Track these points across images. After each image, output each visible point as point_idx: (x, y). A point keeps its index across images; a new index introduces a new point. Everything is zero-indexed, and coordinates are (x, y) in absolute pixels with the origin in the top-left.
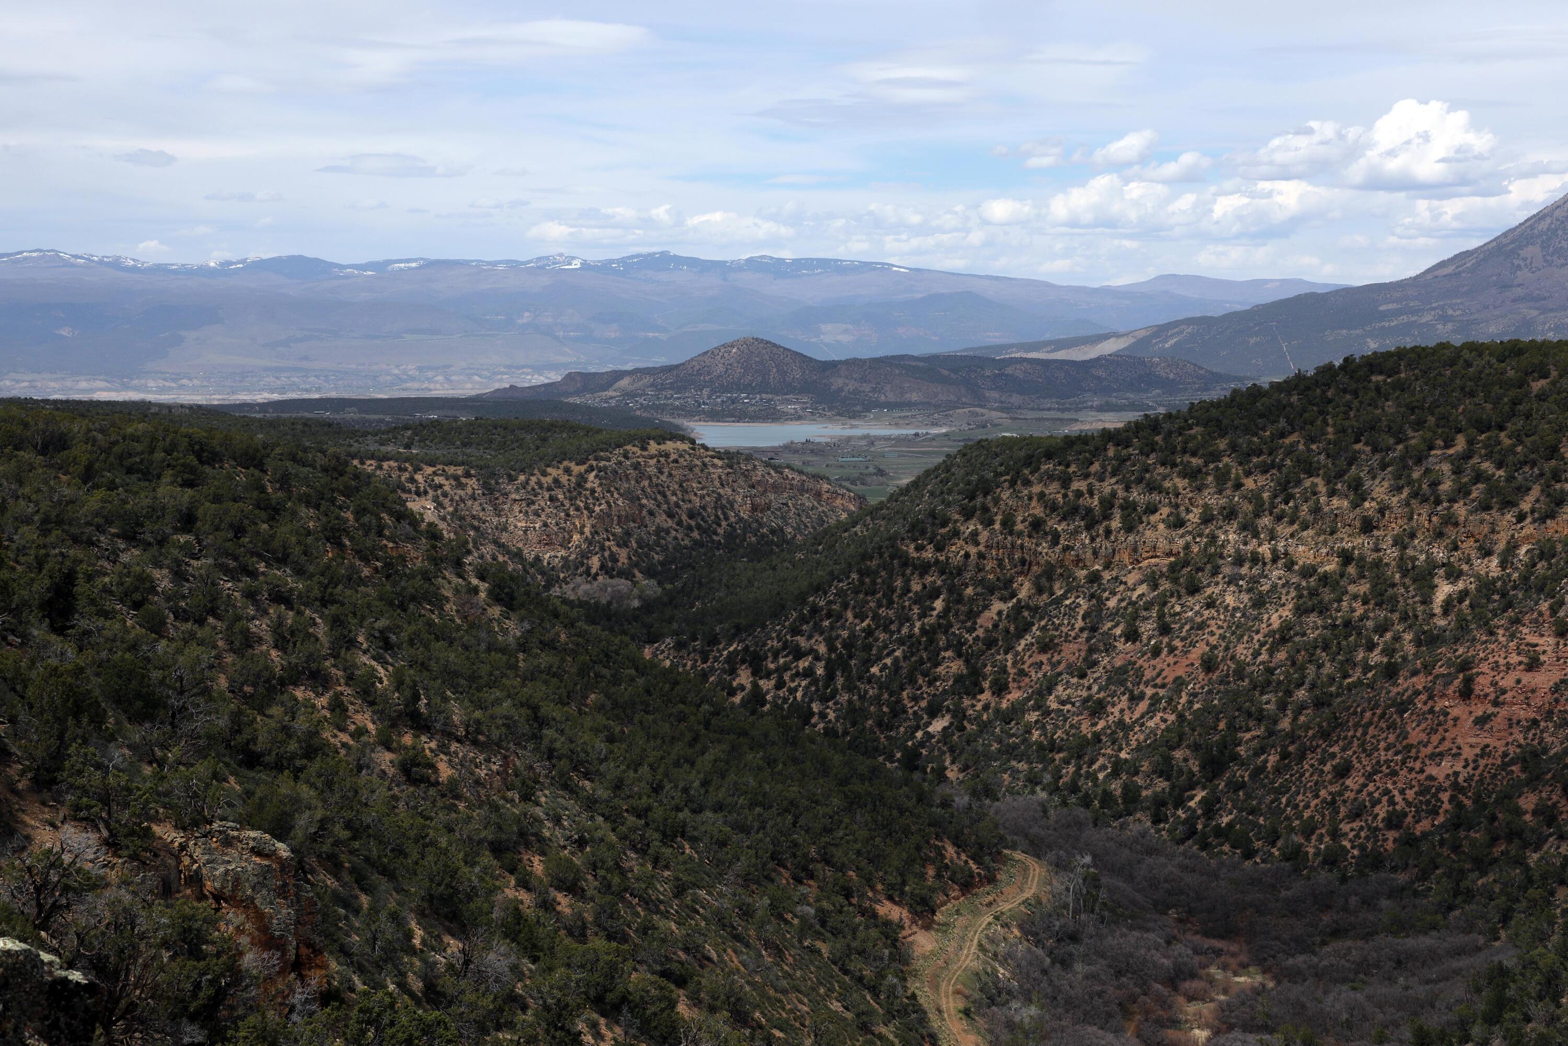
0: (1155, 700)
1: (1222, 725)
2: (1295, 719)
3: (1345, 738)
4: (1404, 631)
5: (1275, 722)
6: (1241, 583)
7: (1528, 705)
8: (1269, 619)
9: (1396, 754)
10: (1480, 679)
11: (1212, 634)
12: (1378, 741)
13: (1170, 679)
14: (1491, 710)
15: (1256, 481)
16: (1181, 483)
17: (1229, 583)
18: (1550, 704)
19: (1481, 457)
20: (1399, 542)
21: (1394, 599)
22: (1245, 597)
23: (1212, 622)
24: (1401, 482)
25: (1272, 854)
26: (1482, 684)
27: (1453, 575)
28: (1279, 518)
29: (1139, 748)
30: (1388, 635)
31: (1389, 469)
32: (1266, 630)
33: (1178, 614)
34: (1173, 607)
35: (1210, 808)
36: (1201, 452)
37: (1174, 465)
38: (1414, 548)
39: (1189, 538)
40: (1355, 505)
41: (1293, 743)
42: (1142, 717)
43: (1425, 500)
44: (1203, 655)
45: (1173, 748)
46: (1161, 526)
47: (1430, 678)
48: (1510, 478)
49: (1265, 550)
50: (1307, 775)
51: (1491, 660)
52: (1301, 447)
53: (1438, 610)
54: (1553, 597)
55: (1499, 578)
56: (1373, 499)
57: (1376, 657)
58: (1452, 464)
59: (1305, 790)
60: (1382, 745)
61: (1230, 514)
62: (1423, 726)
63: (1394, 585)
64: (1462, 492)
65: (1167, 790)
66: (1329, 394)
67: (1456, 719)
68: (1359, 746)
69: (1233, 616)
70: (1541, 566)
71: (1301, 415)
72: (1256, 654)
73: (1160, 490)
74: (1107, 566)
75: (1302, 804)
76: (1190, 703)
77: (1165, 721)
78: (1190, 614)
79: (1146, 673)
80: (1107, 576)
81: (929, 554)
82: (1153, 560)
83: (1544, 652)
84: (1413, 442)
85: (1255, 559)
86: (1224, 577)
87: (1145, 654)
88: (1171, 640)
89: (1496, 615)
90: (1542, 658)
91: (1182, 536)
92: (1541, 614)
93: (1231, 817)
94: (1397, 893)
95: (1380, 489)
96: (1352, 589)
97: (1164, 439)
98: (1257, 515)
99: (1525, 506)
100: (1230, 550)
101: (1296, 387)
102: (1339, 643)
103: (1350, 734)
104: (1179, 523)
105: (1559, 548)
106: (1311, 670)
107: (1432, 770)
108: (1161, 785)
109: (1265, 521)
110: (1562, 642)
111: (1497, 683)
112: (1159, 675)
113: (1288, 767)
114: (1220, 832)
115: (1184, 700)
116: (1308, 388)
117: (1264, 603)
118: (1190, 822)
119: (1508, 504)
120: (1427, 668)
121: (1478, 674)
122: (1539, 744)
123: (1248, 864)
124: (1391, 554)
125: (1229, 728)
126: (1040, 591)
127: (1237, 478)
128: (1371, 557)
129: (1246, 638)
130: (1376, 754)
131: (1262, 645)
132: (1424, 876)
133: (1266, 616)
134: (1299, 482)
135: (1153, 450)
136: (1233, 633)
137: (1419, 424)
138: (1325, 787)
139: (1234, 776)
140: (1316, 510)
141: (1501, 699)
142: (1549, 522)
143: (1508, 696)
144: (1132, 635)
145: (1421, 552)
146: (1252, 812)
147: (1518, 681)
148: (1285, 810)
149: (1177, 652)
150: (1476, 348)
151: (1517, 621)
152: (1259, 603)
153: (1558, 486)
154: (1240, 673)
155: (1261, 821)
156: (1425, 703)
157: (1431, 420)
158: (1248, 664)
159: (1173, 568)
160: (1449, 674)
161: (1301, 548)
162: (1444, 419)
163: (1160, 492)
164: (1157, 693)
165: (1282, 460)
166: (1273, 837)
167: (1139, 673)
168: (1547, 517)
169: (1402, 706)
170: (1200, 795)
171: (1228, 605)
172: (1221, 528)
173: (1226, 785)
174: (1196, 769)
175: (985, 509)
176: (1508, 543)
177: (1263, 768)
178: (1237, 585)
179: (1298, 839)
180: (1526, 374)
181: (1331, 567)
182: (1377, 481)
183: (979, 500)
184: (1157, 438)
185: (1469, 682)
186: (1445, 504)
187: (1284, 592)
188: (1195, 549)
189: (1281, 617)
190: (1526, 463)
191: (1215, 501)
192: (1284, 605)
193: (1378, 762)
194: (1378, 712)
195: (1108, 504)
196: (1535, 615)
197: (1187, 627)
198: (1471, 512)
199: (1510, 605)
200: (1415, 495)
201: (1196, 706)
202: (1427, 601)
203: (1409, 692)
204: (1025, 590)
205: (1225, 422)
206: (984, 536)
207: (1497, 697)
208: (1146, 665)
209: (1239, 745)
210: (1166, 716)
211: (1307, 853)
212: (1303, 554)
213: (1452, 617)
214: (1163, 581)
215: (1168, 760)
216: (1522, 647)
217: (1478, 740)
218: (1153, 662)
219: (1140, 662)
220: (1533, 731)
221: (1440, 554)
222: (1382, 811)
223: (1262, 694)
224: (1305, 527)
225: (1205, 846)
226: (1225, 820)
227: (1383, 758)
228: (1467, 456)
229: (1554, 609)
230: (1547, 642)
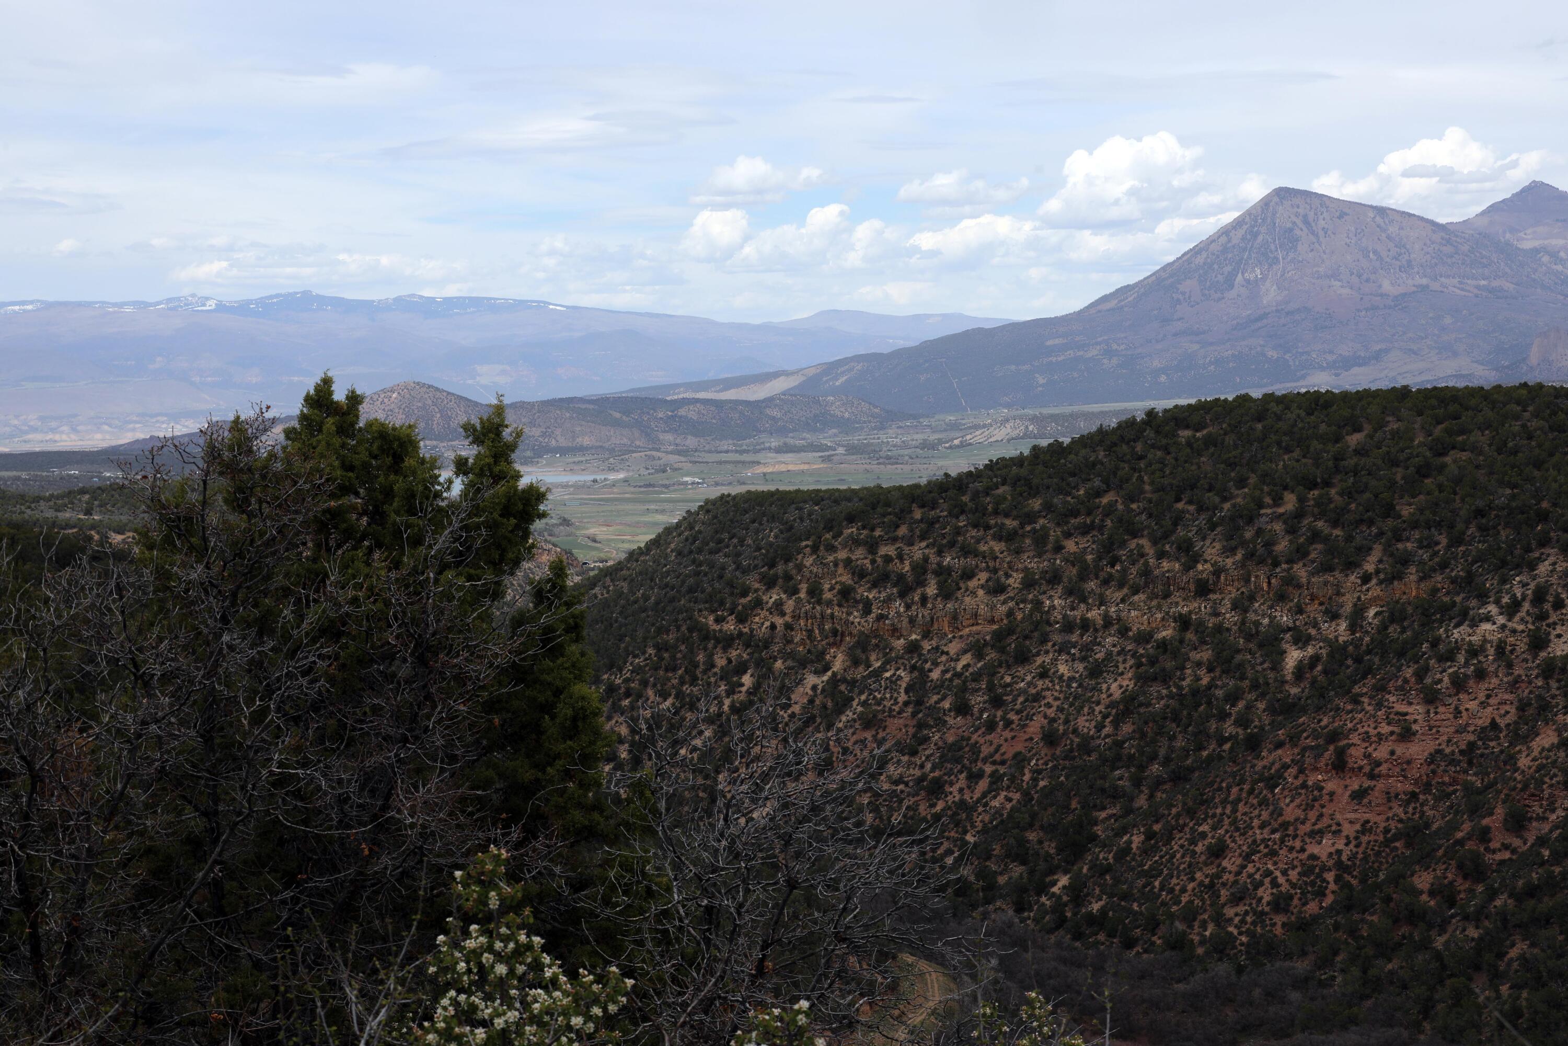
0: (996, 778)
1: (1074, 804)
2: (1151, 797)
3: (1214, 816)
4: (1256, 700)
5: (1132, 799)
6: (1073, 651)
7: (1405, 777)
8: (1108, 689)
9: (1273, 831)
10: (1352, 751)
11: (1049, 706)
12: (1251, 818)
13: (1009, 755)
14: (1367, 783)
15: (1077, 543)
16: (997, 546)
17: (1060, 651)
18: (1427, 775)
19: (1314, 515)
20: (1239, 606)
21: (1241, 666)
22: (1080, 667)
23: (1048, 693)
24: (1233, 543)
25: (1153, 943)
26: (1356, 755)
27: (1301, 640)
28: (1106, 582)
29: (985, 831)
30: (1241, 705)
31: (1219, 529)
32: (1107, 701)
33: (1008, 685)
34: (1002, 678)
35: (1077, 893)
36: (1015, 513)
37: (987, 527)
38: (1255, 611)
39: (1011, 604)
40: (1188, 568)
41: (1157, 822)
42: (984, 795)
43: (1261, 562)
44: (1042, 727)
45: (1024, 829)
46: (981, 592)
47: (1296, 751)
48: (1349, 539)
49: (1094, 614)
50: (1178, 856)
51: (1361, 730)
52: (1120, 507)
53: (1289, 677)
54: (1417, 662)
55: (1351, 642)
56: (1206, 561)
57: (1229, 728)
58: (1285, 523)
59: (1179, 872)
60: (1256, 823)
61: (1054, 578)
62: (1298, 801)
63: (1238, 651)
64: (1300, 553)
65: (1025, 875)
66: (1139, 447)
67: (1332, 794)
68: (1230, 824)
69: (1069, 686)
70: (1393, 630)
71: (1115, 474)
72: (1100, 727)
73: (976, 554)
74: (926, 635)
75: (1178, 888)
76: (1035, 780)
77: (1009, 800)
78: (1022, 685)
79: (983, 748)
80: (927, 646)
81: (730, 626)
82: (974, 628)
83: (1415, 721)
84: (1239, 500)
85: (1086, 625)
86: (1054, 645)
87: (979, 728)
88: (1006, 713)
89: (1355, 682)
90: (1415, 727)
91: (1004, 603)
92: (1406, 681)
93: (1101, 903)
94: (1301, 983)
95: (1212, 550)
96: (1195, 656)
97: (972, 500)
98: (1082, 579)
99: (1370, 567)
100: (1057, 615)
101: (1101, 442)
102: (1189, 714)
103: (1219, 811)
104: (997, 589)
105: (1410, 610)
106: (1163, 744)
107: (1313, 849)
108: (1018, 870)
109: (1092, 585)
110: (1432, 711)
111: (1370, 755)
112: (997, 751)
113: (1155, 849)
114: (1092, 920)
115: (1027, 777)
116: (1115, 445)
117: (1101, 672)
118: (1058, 907)
119: (1350, 565)
120: (1293, 739)
121: (1349, 746)
122: (1420, 818)
123: (1130, 954)
124: (1231, 618)
125: (1083, 808)
126: (856, 662)
127: (1057, 541)
128: (1211, 622)
129: (1086, 709)
130: (1250, 833)
131: (1105, 717)
132: (1325, 962)
133: (1104, 686)
134: (1123, 544)
135: (963, 512)
136: (1071, 705)
137: (1241, 482)
138: (1200, 869)
139: (1097, 859)
140: (1146, 572)
141: (1377, 771)
142: (1396, 583)
143: (1383, 769)
144: (962, 709)
145: (1263, 616)
146: (1125, 897)
147: (1392, 753)
148: (1160, 895)
149: (1014, 726)
151: (1381, 688)
152: (1096, 671)
153: (1400, 546)
154: (1085, 748)
155: (1135, 907)
156: (1296, 777)
157: (1253, 478)
158: (1092, 738)
159: (997, 636)
160: (1317, 747)
161: (1133, 613)
162: (1266, 476)
163: (976, 556)
164: (997, 771)
165: (1103, 521)
166: (1153, 925)
167: (975, 749)
168: (1394, 578)
169: (1272, 781)
170: (1064, 881)
171: (1063, 675)
172: (1044, 593)
173: (1090, 869)
174: (1052, 851)
175: (788, 577)
176: (1355, 605)
177: (1127, 850)
178: (1069, 653)
179: (1179, 926)
180: (1339, 427)
181: (1168, 633)
182: (1208, 542)
183: (780, 568)
184: (964, 498)
185: (1341, 754)
186: (1284, 566)
187: (1120, 659)
188: (1019, 616)
189: (1121, 687)
190: (1362, 521)
191: (1034, 564)
192: (1122, 674)
193: (1255, 841)
194: (1246, 787)
195: (920, 569)
196: (1400, 682)
197: (1021, 699)
198: (1312, 574)
199: (1368, 671)
200: (1250, 555)
201: (1042, 784)
202: (1277, 666)
203: (1277, 766)
204: (839, 663)
205: (1035, 481)
206: (789, 605)
207: (1372, 770)
208: (982, 741)
209: (1096, 824)
210: (1010, 795)
211: (1192, 940)
212: (1137, 619)
213: (1306, 684)
214: (988, 650)
215: (1022, 842)
216: (1392, 716)
217: (1358, 816)
218: (988, 737)
219: (975, 737)
220: (1413, 805)
221: (1285, 619)
222: (1266, 894)
223: (1114, 769)
224: (1136, 591)
225: (1078, 936)
226: (1096, 907)
227: (1259, 837)
228: (1299, 515)
229: (1420, 675)
230: (1416, 711)
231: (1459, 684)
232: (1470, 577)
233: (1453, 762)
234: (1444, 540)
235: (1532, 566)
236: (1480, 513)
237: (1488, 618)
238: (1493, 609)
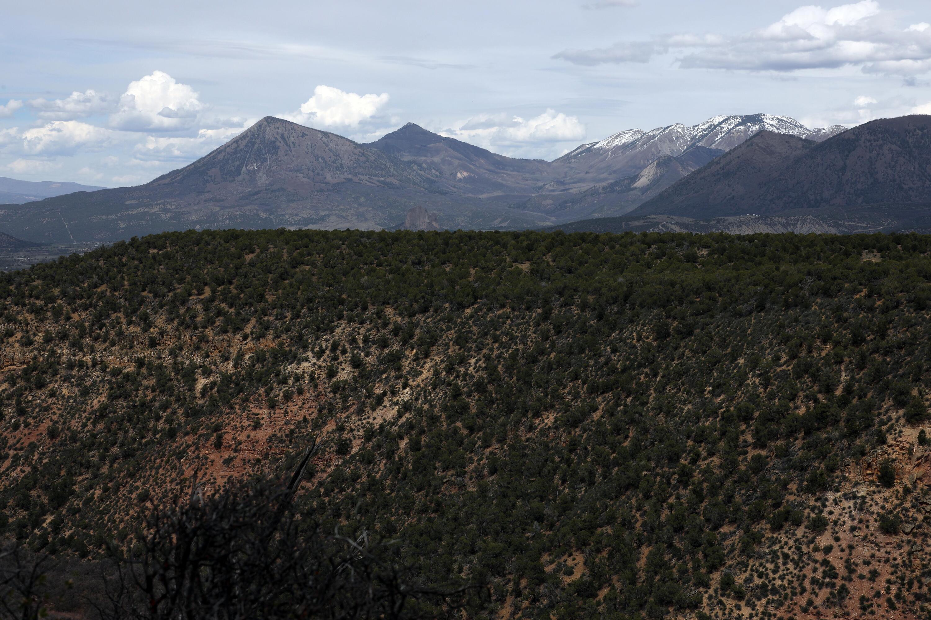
0: (16, 458)
1: (63, 473)
2: (111, 466)
3: (145, 476)
4: (178, 408)
5: (98, 469)
6: (72, 380)
7: (254, 450)
8: (92, 403)
9: (177, 485)
10: (226, 436)
11: (54, 414)
12: (165, 477)
13: (26, 444)
14: (233, 454)
15: (80, 315)
16: (29, 317)
17: (64, 381)
18: (267, 449)
19: (220, 301)
20: (174, 353)
21: (171, 388)
22: (76, 390)
23: (54, 406)
24: (173, 316)
25: (99, 554)
26: (228, 439)
27: (207, 373)
28: (96, 339)
30: (169, 411)
31: (165, 308)
32: (90, 410)
33: (30, 401)
34: (27, 397)
35: (57, 527)
36: (42, 296)
37: (24, 305)
38: (182, 356)
39: (36, 352)
40: (145, 330)
41: (111, 481)
42: (7, 469)
43: (188, 327)
44: (49, 427)
45: (30, 489)
46: (17, 345)
47: (196, 437)
48: (238, 314)
49: (87, 359)
50: (121, 501)
51: (232, 424)
52: (108, 294)
53: (198, 395)
54: (267, 385)
55: (234, 374)
56: (156, 327)
57: (161, 425)
58: (203, 304)
59: (120, 511)
60: (168, 479)
61: (64, 336)
62: (193, 466)
63: (171, 380)
64: (210, 322)
65: (27, 517)
66: (124, 260)
67: (212, 461)
68: (153, 481)
69: (68, 402)
70: (258, 366)
71: (107, 274)
72: (84, 426)
73: (15, 321)
75: (118, 520)
76: (41, 459)
77: (23, 471)
78: (39, 401)
79: (9, 441)
82: (11, 367)
83: (263, 418)
84: (179, 291)
85: (81, 365)
86: (61, 377)
87: (8, 428)
88: (27, 418)
89: (233, 397)
90: (262, 422)
91: (31, 351)
92: (260, 395)
93: (71, 532)
95: (160, 320)
96: (145, 382)
97: (16, 288)
98: (82, 337)
99: (248, 330)
100: (64, 359)
101: (102, 256)
102: (138, 417)
103: (148, 473)
104: (28, 343)
105: (268, 355)
106: (121, 435)
108: (22, 514)
109: (87, 340)
110: (272, 412)
111: (236, 438)
112: (18, 442)
113: (109, 497)
114: (64, 542)
115: (35, 458)
116: (110, 257)
117: (88, 393)
118: (44, 536)
119: (237, 329)
120: (194, 431)
121: (225, 433)
122: (261, 473)
123: (84, 561)
124: (168, 360)
125: (68, 474)
127: (68, 313)
128: (156, 363)
129: (77, 416)
130: (164, 486)
131: (88, 420)
133: (90, 401)
134: (108, 316)
135: (9, 295)
136: (68, 413)
137: (181, 280)
138: (133, 508)
139: (72, 505)
140: (120, 333)
141: (239, 447)
142: (261, 339)
143: (243, 446)
145: (187, 359)
146: (85, 527)
147: (248, 437)
148: (107, 525)
149: (31, 426)
150: (212, 234)
151: (246, 400)
152: (85, 393)
153: (266, 318)
154: (74, 439)
155: (92, 532)
156: (194, 452)
157: (189, 278)
158: (79, 432)
159: (25, 371)
160: (208, 434)
161: (111, 358)
162: (196, 277)
163: (15, 323)
164: (17, 454)
165: (97, 302)
166: (99, 543)
167: (5, 441)
168: (260, 337)
169: (180, 455)
170: (50, 519)
171: (64, 395)
172: (58, 345)
173: (67, 511)
174: (46, 502)
176: (238, 352)
177: (92, 498)
178: (70, 382)
179: (116, 542)
180: (242, 250)
181: (131, 369)
182: (158, 315)
184: (11, 287)
185: (220, 438)
186: (200, 330)
187: (101, 385)
188: (41, 359)
189: (99, 401)
190: (246, 304)
191: (52, 328)
192: (101, 394)
193: (166, 490)
194: (165, 459)
196: (257, 396)
197: (37, 410)
198: (216, 334)
199: (241, 390)
200: (182, 324)
201: (45, 461)
202: (191, 389)
203: (184, 446)
205: (57, 277)
207: (237, 447)
208: (9, 436)
209: (75, 484)
210: (24, 468)
211: (122, 551)
212: (113, 361)
213: (207, 398)
214: (19, 380)
215: (27, 497)
216: (250, 416)
217: (226, 473)
218: (14, 434)
219: (5, 434)
220: (257, 466)
221: (198, 360)
223: (89, 451)
224: (113, 344)
225: (54, 552)
226: (67, 534)
227: (169, 488)
228: (212, 300)
229: (267, 393)
230: (264, 412)
231: (288, 397)
232: (300, 337)
233: (281, 441)
234: (289, 316)
235: (332, 331)
236: (310, 300)
237: (307, 360)
238: (310, 354)
